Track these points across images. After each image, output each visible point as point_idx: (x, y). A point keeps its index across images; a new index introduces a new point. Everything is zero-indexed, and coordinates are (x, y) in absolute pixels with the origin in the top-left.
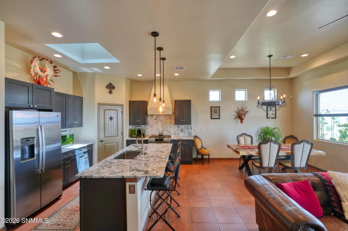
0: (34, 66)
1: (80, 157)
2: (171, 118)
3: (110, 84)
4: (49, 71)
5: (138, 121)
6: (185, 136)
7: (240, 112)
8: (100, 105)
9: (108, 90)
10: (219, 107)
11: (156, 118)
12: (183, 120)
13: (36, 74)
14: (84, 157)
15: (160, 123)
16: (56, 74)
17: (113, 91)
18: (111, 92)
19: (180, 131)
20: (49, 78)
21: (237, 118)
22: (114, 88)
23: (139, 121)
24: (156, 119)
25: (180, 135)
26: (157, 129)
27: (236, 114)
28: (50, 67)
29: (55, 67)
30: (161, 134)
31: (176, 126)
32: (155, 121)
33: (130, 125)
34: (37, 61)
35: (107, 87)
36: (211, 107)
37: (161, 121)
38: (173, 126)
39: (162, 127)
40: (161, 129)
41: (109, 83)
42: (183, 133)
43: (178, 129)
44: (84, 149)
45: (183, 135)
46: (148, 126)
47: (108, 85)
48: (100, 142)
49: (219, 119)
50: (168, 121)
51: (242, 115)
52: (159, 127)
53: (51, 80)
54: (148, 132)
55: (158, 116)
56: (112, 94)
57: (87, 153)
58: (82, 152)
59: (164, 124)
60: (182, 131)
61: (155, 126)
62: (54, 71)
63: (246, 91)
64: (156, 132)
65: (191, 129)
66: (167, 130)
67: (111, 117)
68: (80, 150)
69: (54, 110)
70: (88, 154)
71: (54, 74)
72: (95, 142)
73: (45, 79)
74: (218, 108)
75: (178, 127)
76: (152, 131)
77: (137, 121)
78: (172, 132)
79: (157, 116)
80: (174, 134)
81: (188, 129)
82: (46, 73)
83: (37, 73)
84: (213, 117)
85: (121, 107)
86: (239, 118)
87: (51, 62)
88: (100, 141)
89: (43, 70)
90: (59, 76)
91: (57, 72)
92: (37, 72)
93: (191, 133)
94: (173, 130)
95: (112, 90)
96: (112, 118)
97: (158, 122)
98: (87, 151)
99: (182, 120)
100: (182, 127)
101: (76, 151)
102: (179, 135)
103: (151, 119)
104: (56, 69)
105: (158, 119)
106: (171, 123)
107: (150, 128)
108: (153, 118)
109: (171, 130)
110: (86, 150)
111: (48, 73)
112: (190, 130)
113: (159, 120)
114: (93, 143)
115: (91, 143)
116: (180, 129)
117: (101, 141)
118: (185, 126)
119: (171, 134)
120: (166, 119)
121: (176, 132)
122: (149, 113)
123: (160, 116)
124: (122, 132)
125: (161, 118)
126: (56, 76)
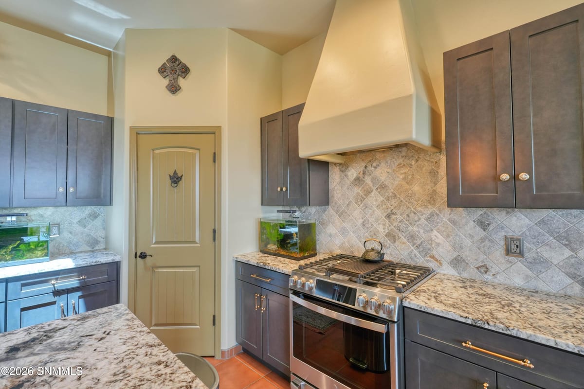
1: (26, 309)
3: (174, 59)
5: (282, 189)
6: (542, 286)
8: (138, 133)
9: (166, 82)
11: (361, 175)
12: (515, 177)
14: (52, 307)
15: (375, 198)
17: (182, 82)
18: (174, 89)
19: (499, 252)
22: (185, 71)
23: (284, 189)
24: (359, 180)
25: (500, 278)
26: (364, 227)
30: (373, 256)
31: (467, 219)
32: (357, 190)
33: (262, 204)
35: (162, 70)
37: (383, 187)
38: (447, 214)
39: (388, 216)
40: (380, 228)
41: (168, 57)
42: (519, 265)
43: (482, 234)
45: (528, 279)
46: (330, 210)
47: (164, 65)
48: (138, 258)
50: (416, 188)
52: (371, 220)
54: (330, 235)
55: (370, 168)
56: (180, 95)
57: (78, 294)
58: (48, 287)
59: (394, 202)
61: (356, 213)
66: (412, 237)
67: (175, 173)
68: (23, 285)
70: (81, 297)
75: (483, 225)
76: (344, 231)
77: (279, 189)
78: (443, 248)
79: (364, 164)
80: (457, 262)
81: (568, 241)
85: (212, 135)
88: (138, 254)
94: (448, 236)
95: (180, 78)
96: (181, 178)
97: (368, 192)
99: (505, 177)
100: (518, 222)
102: (488, 277)
103: (339, 183)
105: (368, 180)
106: (432, 198)
107: (336, 219)
108: (346, 176)
109: (437, 236)
110: (73, 282)
113: (371, 185)
116: (499, 238)
117: (143, 256)
118: (542, 222)
119: (433, 257)
120: (404, 179)
121: (466, 254)
122: (304, 152)
123: (375, 168)
124: (214, 231)
125: (382, 173)
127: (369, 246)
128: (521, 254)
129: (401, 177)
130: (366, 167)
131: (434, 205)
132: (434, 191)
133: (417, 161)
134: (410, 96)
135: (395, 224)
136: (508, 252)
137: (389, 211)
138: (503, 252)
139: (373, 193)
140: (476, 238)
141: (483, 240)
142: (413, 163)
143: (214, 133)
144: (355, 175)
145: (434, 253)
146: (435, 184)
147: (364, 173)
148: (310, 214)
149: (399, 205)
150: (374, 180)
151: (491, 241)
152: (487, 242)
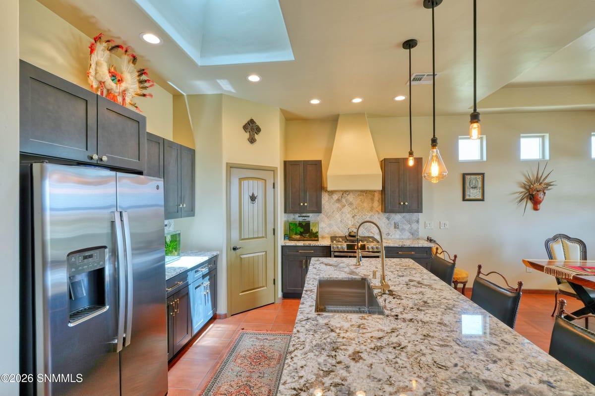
0: (97, 63)
1: (196, 288)
2: (372, 200)
3: (252, 121)
4: (130, 82)
5: (304, 204)
6: (404, 237)
7: (532, 186)
8: (231, 167)
9: (247, 135)
10: (483, 174)
11: (340, 198)
12: (404, 204)
13: (102, 83)
14: (202, 287)
15: (347, 209)
16: (144, 92)
17: (256, 137)
18: (252, 140)
20: (128, 99)
21: (525, 200)
22: (258, 130)
23: (306, 204)
24: (338, 200)
25: (393, 237)
26: (342, 222)
27: (524, 190)
28: (131, 73)
29: (141, 72)
30: (352, 234)
31: (384, 216)
32: (338, 205)
33: (285, 212)
34: (103, 50)
35: (245, 128)
36: (464, 175)
37: (351, 204)
38: (377, 215)
39: (353, 217)
40: (350, 222)
41: (249, 119)
42: (398, 231)
43: (388, 222)
44: (202, 268)
45: (400, 235)
46: (322, 215)
47: (246, 125)
48: (232, 250)
49: (483, 200)
50: (365, 205)
51: (538, 191)
52: (345, 219)
53: (134, 105)
54: (322, 228)
55: (344, 195)
56: (255, 144)
57: (208, 277)
58: (199, 274)
59: (356, 211)
60: (396, 226)
61: (338, 216)
62: (141, 82)
63: (543, 137)
64: (339, 228)
65: (418, 222)
68: (195, 272)
69: (145, 172)
70: (209, 279)
71: (139, 91)
72: (221, 251)
73: (120, 99)
74: (480, 177)
75: (388, 219)
76: (330, 225)
77: (302, 204)
79: (342, 193)
81: (409, 222)
82: (124, 85)
83: (104, 83)
84: (467, 197)
85: (273, 172)
86: (531, 199)
87: (134, 59)
88: (232, 248)
89: (116, 77)
90: (151, 96)
91: (147, 84)
92: (103, 81)
93: (417, 231)
95: (256, 134)
96: (256, 198)
97: (344, 206)
98: (208, 272)
99: (402, 203)
100: (398, 217)
101: (188, 273)
102: (390, 237)
103: (328, 201)
104: (144, 77)
105: (344, 200)
106: (372, 209)
107: (326, 220)
108: (332, 198)
110: (205, 270)
111: (129, 86)
112: (414, 226)
113: (345, 203)
114: (218, 253)
115: (215, 254)
116: (393, 223)
117: (234, 249)
118: (404, 217)
119: (371, 232)
120: (361, 201)
121: (383, 230)
122: (330, 188)
123: (347, 195)
124: (274, 229)
125: (351, 198)
126: (144, 95)
127: (350, 230)
128: (398, 228)
129: (360, 200)
130: (343, 194)
131: (372, 212)
132: (372, 207)
133: (366, 193)
135: (356, 220)
136: (395, 228)
137: (354, 215)
138: (393, 227)
139: (346, 207)
140: (386, 224)
141: (388, 224)
142: (364, 194)
143: (274, 171)
144: (337, 198)
145: (372, 231)
146: (373, 203)
147: (342, 197)
148: (312, 217)
149: (358, 212)
150: (346, 201)
151: (391, 224)
152: (389, 225)
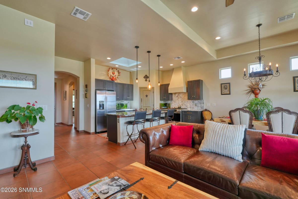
0: (110, 72)
3: (146, 75)
4: (116, 73)
7: (253, 87)
8: (140, 88)
9: (145, 79)
10: (229, 83)
13: (111, 75)
15: (180, 99)
16: (119, 74)
18: (146, 80)
20: (116, 77)
21: (250, 93)
22: (148, 77)
23: (165, 98)
24: (177, 96)
26: (178, 103)
27: (249, 89)
29: (118, 71)
31: (191, 101)
32: (177, 98)
33: (160, 100)
34: (111, 70)
35: (144, 77)
36: (221, 84)
37: (181, 97)
38: (189, 101)
39: (182, 102)
40: (181, 104)
42: (196, 107)
45: (197, 108)
46: (173, 101)
49: (230, 94)
50: (186, 97)
51: (255, 89)
53: (117, 78)
54: (173, 105)
59: (182, 100)
60: (196, 105)
61: (177, 101)
62: (118, 73)
65: (203, 103)
66: (185, 105)
67: (147, 95)
69: (114, 91)
71: (118, 75)
73: (114, 77)
74: (228, 84)
75: (193, 102)
76: (175, 105)
78: (189, 106)
79: (178, 94)
80: (190, 108)
81: (200, 103)
82: (115, 75)
84: (223, 93)
86: (253, 93)
87: (117, 69)
88: (141, 108)
89: (113, 74)
93: (203, 107)
94: (189, 104)
97: (179, 98)
99: (193, 96)
100: (196, 102)
102: (193, 109)
103: (174, 97)
104: (119, 72)
105: (179, 96)
107: (174, 103)
109: (188, 104)
112: (202, 105)
116: (194, 104)
121: (191, 106)
122: (169, 92)
124: (153, 105)
125: (181, 95)
126: (119, 75)
127: (179, 106)
128: (196, 106)
129: (183, 96)
134: (183, 87)
136: (195, 106)
140: (192, 104)
143: (153, 88)
148: (169, 102)
